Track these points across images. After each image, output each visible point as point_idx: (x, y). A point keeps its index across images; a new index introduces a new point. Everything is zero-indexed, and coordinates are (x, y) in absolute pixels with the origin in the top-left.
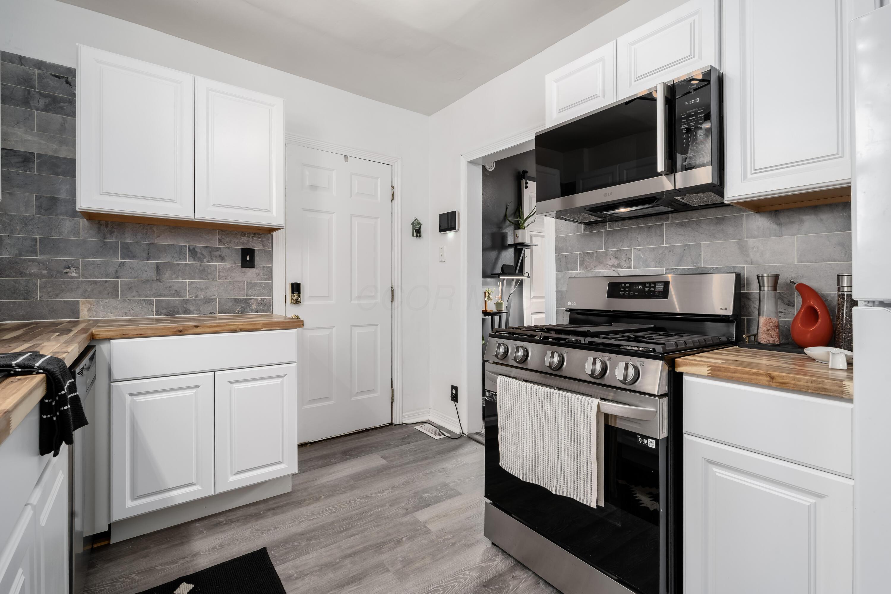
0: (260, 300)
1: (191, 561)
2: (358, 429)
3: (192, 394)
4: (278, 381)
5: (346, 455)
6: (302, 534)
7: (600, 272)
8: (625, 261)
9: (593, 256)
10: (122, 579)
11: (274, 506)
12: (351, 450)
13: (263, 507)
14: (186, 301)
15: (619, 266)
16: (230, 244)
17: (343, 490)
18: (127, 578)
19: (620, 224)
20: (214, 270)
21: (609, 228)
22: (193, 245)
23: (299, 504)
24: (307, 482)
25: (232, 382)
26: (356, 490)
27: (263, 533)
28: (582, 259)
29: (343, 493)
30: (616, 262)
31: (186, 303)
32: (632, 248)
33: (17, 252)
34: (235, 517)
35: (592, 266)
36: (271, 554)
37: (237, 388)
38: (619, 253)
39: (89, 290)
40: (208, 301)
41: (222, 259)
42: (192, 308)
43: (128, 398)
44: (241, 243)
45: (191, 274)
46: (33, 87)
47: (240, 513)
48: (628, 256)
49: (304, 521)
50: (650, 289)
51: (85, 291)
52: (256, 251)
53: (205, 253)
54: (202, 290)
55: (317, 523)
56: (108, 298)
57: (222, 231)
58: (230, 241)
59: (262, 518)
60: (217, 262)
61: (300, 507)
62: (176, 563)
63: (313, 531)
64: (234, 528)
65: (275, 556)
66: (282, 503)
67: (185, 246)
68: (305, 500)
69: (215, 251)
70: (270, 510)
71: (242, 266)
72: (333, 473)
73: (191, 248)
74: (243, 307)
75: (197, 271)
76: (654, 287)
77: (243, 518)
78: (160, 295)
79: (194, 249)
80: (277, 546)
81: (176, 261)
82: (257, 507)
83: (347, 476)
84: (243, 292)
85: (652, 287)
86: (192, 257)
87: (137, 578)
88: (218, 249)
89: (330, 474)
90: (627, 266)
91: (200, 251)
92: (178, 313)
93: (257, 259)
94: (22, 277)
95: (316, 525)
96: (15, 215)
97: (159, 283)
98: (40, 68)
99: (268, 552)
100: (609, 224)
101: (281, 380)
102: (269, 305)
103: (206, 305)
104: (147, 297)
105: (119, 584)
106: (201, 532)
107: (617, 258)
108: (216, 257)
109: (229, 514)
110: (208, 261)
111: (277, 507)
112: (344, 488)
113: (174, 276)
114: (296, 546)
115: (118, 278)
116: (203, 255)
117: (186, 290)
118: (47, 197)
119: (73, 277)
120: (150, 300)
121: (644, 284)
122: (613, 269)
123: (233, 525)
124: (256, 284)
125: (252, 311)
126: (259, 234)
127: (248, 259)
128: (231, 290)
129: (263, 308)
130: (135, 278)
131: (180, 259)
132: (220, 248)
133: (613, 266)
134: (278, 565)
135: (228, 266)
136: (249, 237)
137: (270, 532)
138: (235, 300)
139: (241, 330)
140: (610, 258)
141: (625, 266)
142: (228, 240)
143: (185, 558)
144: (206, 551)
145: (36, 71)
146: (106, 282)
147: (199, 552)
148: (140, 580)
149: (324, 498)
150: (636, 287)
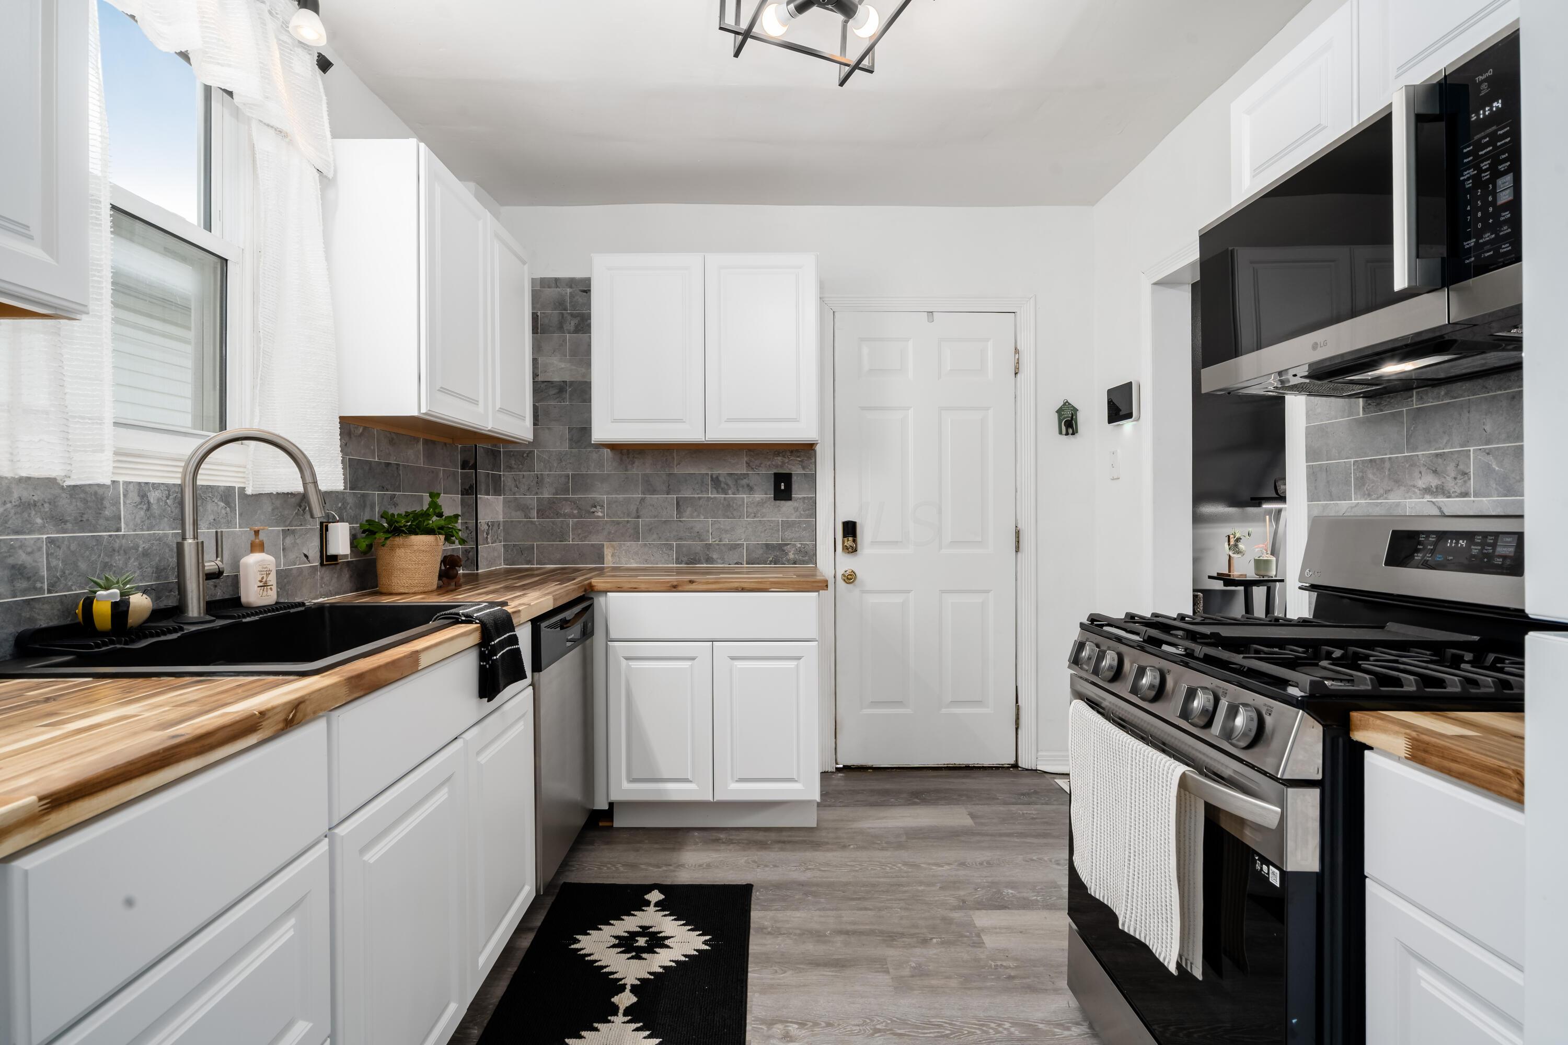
0: (799, 546)
1: (674, 871)
2: (953, 763)
3: (688, 666)
4: (792, 664)
5: (917, 798)
6: (802, 884)
7: (1398, 505)
8: (1455, 478)
9: (1383, 468)
10: (609, 865)
11: (786, 839)
12: (928, 792)
13: (773, 836)
14: (708, 546)
15: (1441, 491)
16: (760, 468)
17: (885, 845)
18: (613, 865)
19: (1443, 393)
20: (740, 505)
21: (1418, 403)
22: (716, 472)
23: (816, 845)
24: (842, 820)
25: (733, 658)
26: (903, 851)
27: (758, 866)
28: (1361, 474)
29: (883, 849)
30: (1433, 481)
31: (708, 549)
32: (1472, 449)
33: (554, 491)
34: (738, 838)
35: (1382, 491)
36: (755, 895)
37: (738, 666)
38: (1440, 461)
39: (613, 532)
40: (734, 547)
41: (750, 489)
42: (715, 556)
43: (624, 662)
44: (774, 466)
45: (714, 512)
46: (566, 309)
47: (745, 835)
48: (1461, 467)
49: (813, 869)
50: (1483, 548)
51: (610, 533)
52: (793, 476)
53: (730, 482)
54: (726, 531)
55: (827, 878)
56: (630, 541)
57: (750, 450)
58: (761, 464)
59: (765, 849)
60: (745, 493)
61: (817, 851)
62: (658, 867)
63: (817, 885)
64: (730, 850)
65: (758, 899)
66: (798, 839)
67: (707, 474)
68: (827, 843)
69: (742, 479)
70: (779, 842)
71: (776, 499)
72: (884, 818)
73: (714, 476)
74: (776, 556)
75: (721, 506)
76: (1494, 546)
77: (745, 842)
78: (680, 539)
79: (717, 477)
80: (766, 888)
81: (698, 494)
82: (766, 834)
83: (901, 828)
84: (777, 535)
85: (1489, 545)
86: (715, 488)
87: (621, 869)
88: (745, 476)
89: (879, 818)
90: (1459, 491)
91: (724, 480)
92: (700, 562)
93: (795, 487)
94: (558, 518)
95: (824, 879)
96: (552, 451)
97: (680, 523)
98: (571, 287)
99: (753, 891)
100: (1418, 393)
101: (796, 663)
102: (812, 553)
103: (731, 552)
104: (667, 541)
105: (605, 868)
106: (696, 843)
107: (1435, 472)
108: (743, 486)
109: (734, 833)
110: (734, 494)
111: (789, 842)
112: (886, 843)
113: (695, 514)
114: (788, 896)
115: (638, 517)
116: (727, 485)
117: (709, 532)
118: (577, 428)
119: (599, 517)
120: (670, 544)
121: (1469, 536)
122: (1428, 498)
123: (732, 846)
124: (794, 523)
125: (789, 561)
126: (797, 451)
127: (783, 487)
128: (761, 532)
129: (804, 559)
130: (655, 517)
131: (702, 492)
132: (748, 474)
133: (1427, 491)
134: (757, 910)
135: (758, 499)
136: (784, 456)
137: (767, 869)
138: (767, 545)
139: (743, 590)
140: (1420, 473)
141: (1455, 492)
142: (757, 462)
143: (670, 866)
144: (692, 865)
145: (569, 290)
146: (628, 522)
147: (684, 865)
148: (622, 872)
149: (854, 848)
150: (1451, 542)
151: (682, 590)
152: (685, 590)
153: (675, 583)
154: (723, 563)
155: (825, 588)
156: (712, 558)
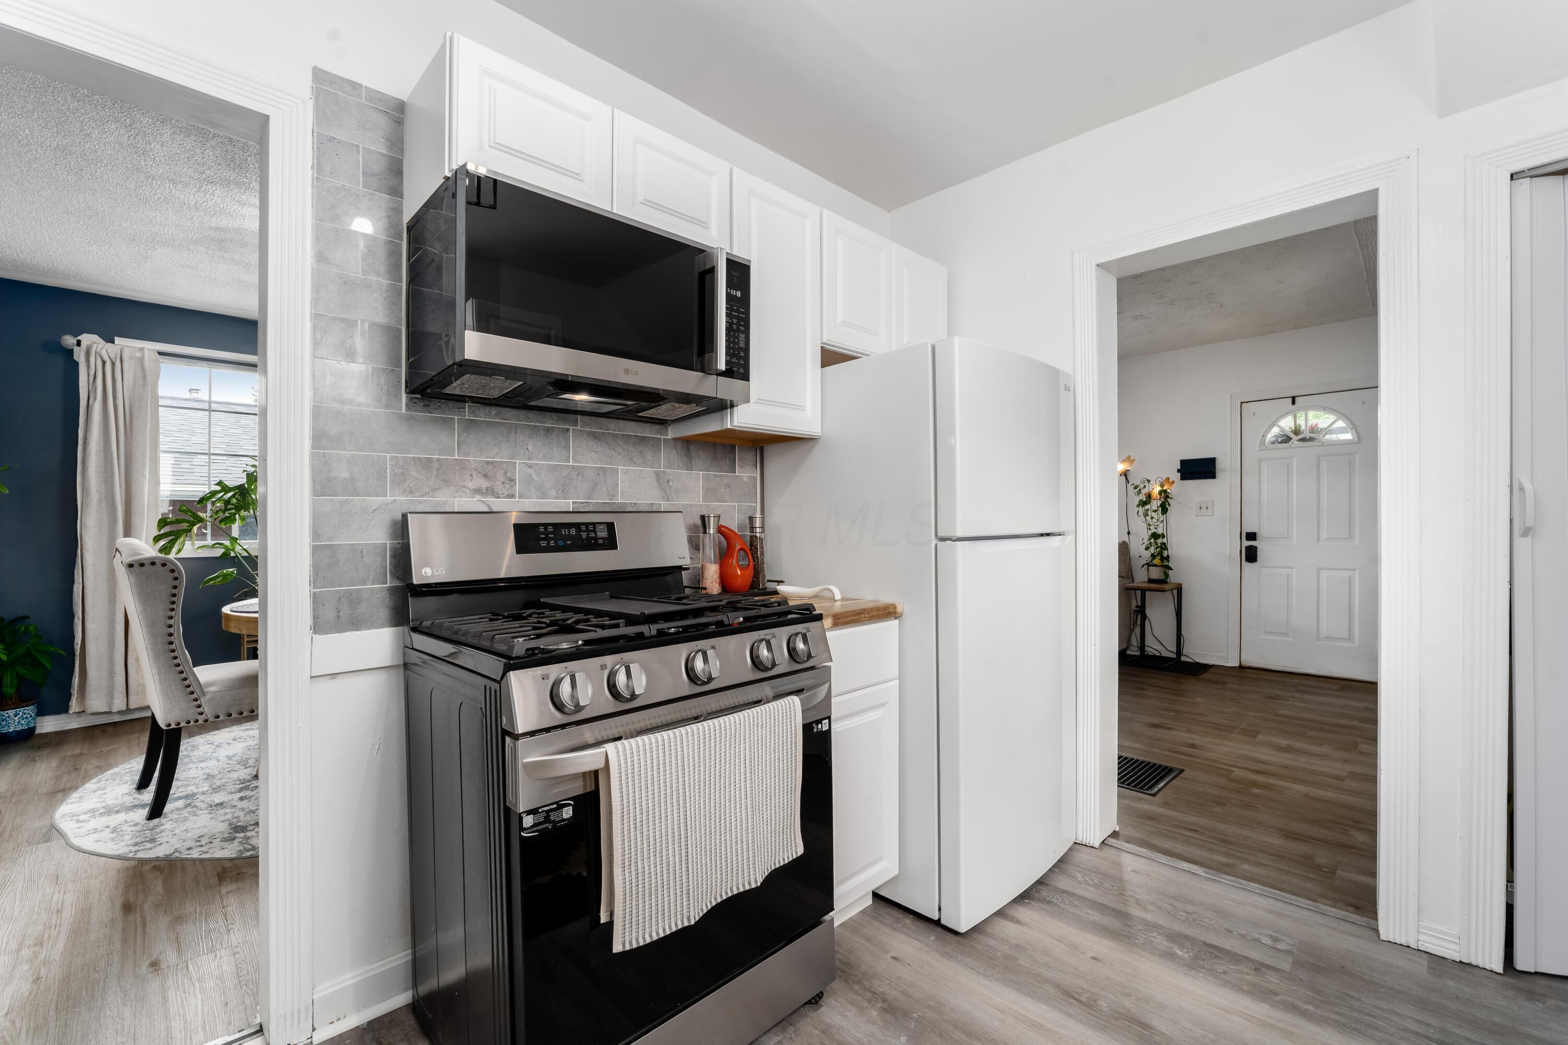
7: (445, 503)
8: (504, 483)
9: (430, 467)
15: (491, 492)
19: (494, 413)
21: (470, 415)
28: (400, 470)
30: (484, 484)
32: (517, 461)
35: (426, 489)
38: (490, 467)
48: (509, 474)
50: (588, 534)
76: (595, 531)
85: (592, 531)
90: (506, 493)
100: (469, 406)
107: (486, 476)
121: (577, 526)
122: (478, 497)
133: (478, 491)
140: (471, 475)
141: (503, 494)
150: (565, 532)
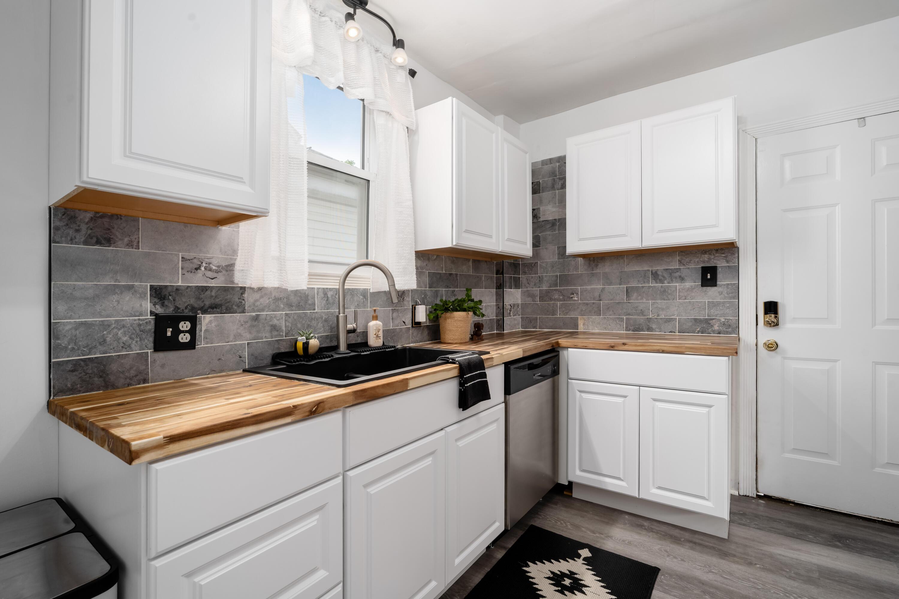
0: (723, 320)
1: (604, 539)
2: (889, 519)
3: (621, 401)
4: (705, 410)
5: (839, 541)
6: (703, 583)
10: (562, 522)
11: (697, 541)
12: (855, 539)
13: (687, 535)
14: (649, 320)
16: (690, 264)
17: (794, 575)
18: (565, 523)
20: (674, 291)
22: (655, 269)
23: (724, 555)
24: (753, 540)
25: (655, 400)
26: (813, 587)
27: (668, 556)
29: (790, 578)
31: (649, 322)
33: (549, 285)
34: (658, 529)
36: (660, 578)
37: (659, 406)
39: (584, 310)
40: (669, 321)
41: (682, 279)
42: (654, 326)
43: (578, 394)
44: (701, 261)
45: (653, 296)
46: (556, 176)
47: (664, 528)
49: (716, 574)
51: (582, 310)
52: (718, 268)
53: (666, 276)
54: (663, 309)
55: (727, 585)
56: (595, 315)
57: (682, 252)
58: (690, 261)
59: (678, 544)
60: (677, 282)
61: (724, 559)
62: (594, 533)
63: (717, 588)
64: (649, 536)
65: (662, 582)
66: (707, 544)
67: (648, 270)
68: (734, 556)
69: (675, 273)
70: (691, 542)
71: (703, 285)
72: (799, 550)
73: (654, 272)
74: (703, 328)
75: (659, 292)
77: (663, 533)
78: (629, 314)
79: (656, 272)
80: (671, 575)
81: (641, 284)
82: (682, 532)
83: (815, 564)
84: (704, 312)
86: (654, 279)
87: (569, 527)
88: (678, 270)
89: (792, 549)
91: (661, 274)
92: (643, 330)
93: (720, 276)
94: (551, 301)
95: (724, 586)
96: (548, 262)
97: (628, 304)
98: (559, 162)
99: (659, 574)
101: (708, 410)
102: (734, 326)
103: (666, 324)
104: (620, 315)
105: (559, 523)
106: (625, 524)
108: (676, 278)
109: (655, 524)
110: (669, 283)
111: (700, 545)
112: (795, 573)
113: (640, 297)
114: (687, 588)
115: (600, 300)
116: (664, 277)
117: (649, 310)
118: (563, 246)
119: (575, 300)
120: (622, 318)
123: (651, 534)
124: (718, 304)
125: (714, 332)
126: (722, 249)
127: (709, 277)
128: (691, 310)
129: (727, 330)
130: (611, 300)
131: (644, 282)
132: (680, 269)
134: (658, 590)
135: (688, 286)
136: (710, 254)
137: (675, 560)
138: (696, 320)
139: (663, 352)
142: (687, 260)
143: (602, 534)
144: (618, 538)
145: (558, 164)
146: (593, 303)
147: (612, 537)
148: (569, 529)
149: (760, 568)
151: (618, 349)
152: (620, 349)
153: (613, 345)
154: (660, 332)
155: (736, 355)
156: (652, 328)
